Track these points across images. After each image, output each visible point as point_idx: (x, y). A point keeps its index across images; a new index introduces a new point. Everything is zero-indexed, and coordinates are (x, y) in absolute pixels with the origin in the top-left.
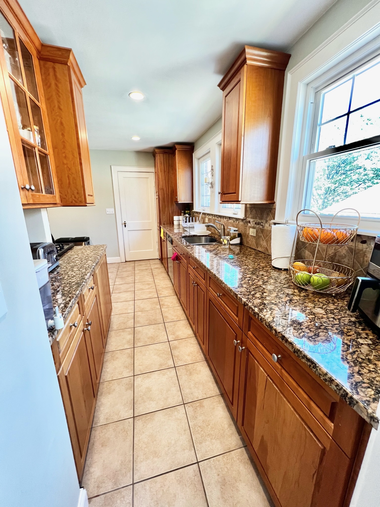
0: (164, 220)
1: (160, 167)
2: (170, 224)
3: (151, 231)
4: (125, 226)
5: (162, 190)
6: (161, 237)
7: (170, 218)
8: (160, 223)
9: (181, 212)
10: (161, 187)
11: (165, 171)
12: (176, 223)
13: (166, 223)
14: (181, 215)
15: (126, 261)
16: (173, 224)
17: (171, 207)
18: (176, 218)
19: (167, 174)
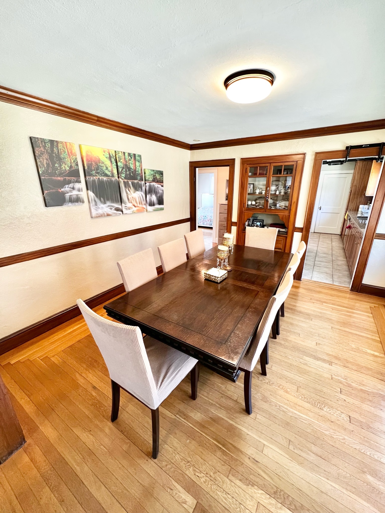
0: (351, 207)
1: (358, 171)
2: (356, 210)
3: (339, 214)
4: (320, 209)
5: (355, 187)
6: (345, 218)
7: (356, 206)
8: (347, 209)
9: (367, 203)
10: (355, 184)
11: (361, 174)
12: (360, 210)
13: (352, 209)
14: (367, 204)
15: (314, 232)
16: (358, 210)
17: (360, 198)
18: (361, 206)
19: (362, 176)
